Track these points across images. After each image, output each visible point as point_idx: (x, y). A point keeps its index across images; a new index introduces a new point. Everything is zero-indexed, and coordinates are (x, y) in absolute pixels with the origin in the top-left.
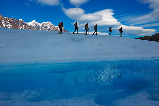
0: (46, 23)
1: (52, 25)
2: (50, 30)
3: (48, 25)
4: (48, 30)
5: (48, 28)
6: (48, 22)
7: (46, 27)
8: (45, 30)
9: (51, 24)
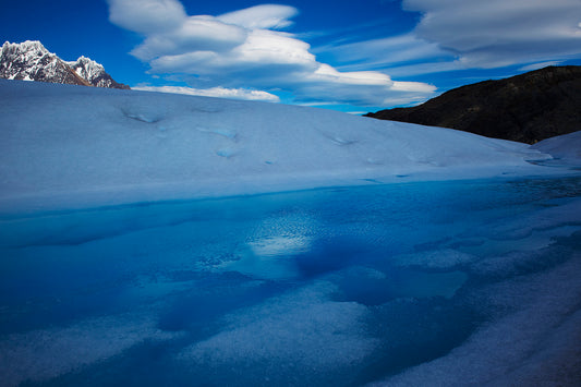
0: (21, 46)
1: (51, 55)
2: (38, 76)
3: (31, 53)
4: (32, 75)
5: (30, 70)
6: (28, 43)
7: (22, 65)
8: (19, 78)
9: (45, 52)
